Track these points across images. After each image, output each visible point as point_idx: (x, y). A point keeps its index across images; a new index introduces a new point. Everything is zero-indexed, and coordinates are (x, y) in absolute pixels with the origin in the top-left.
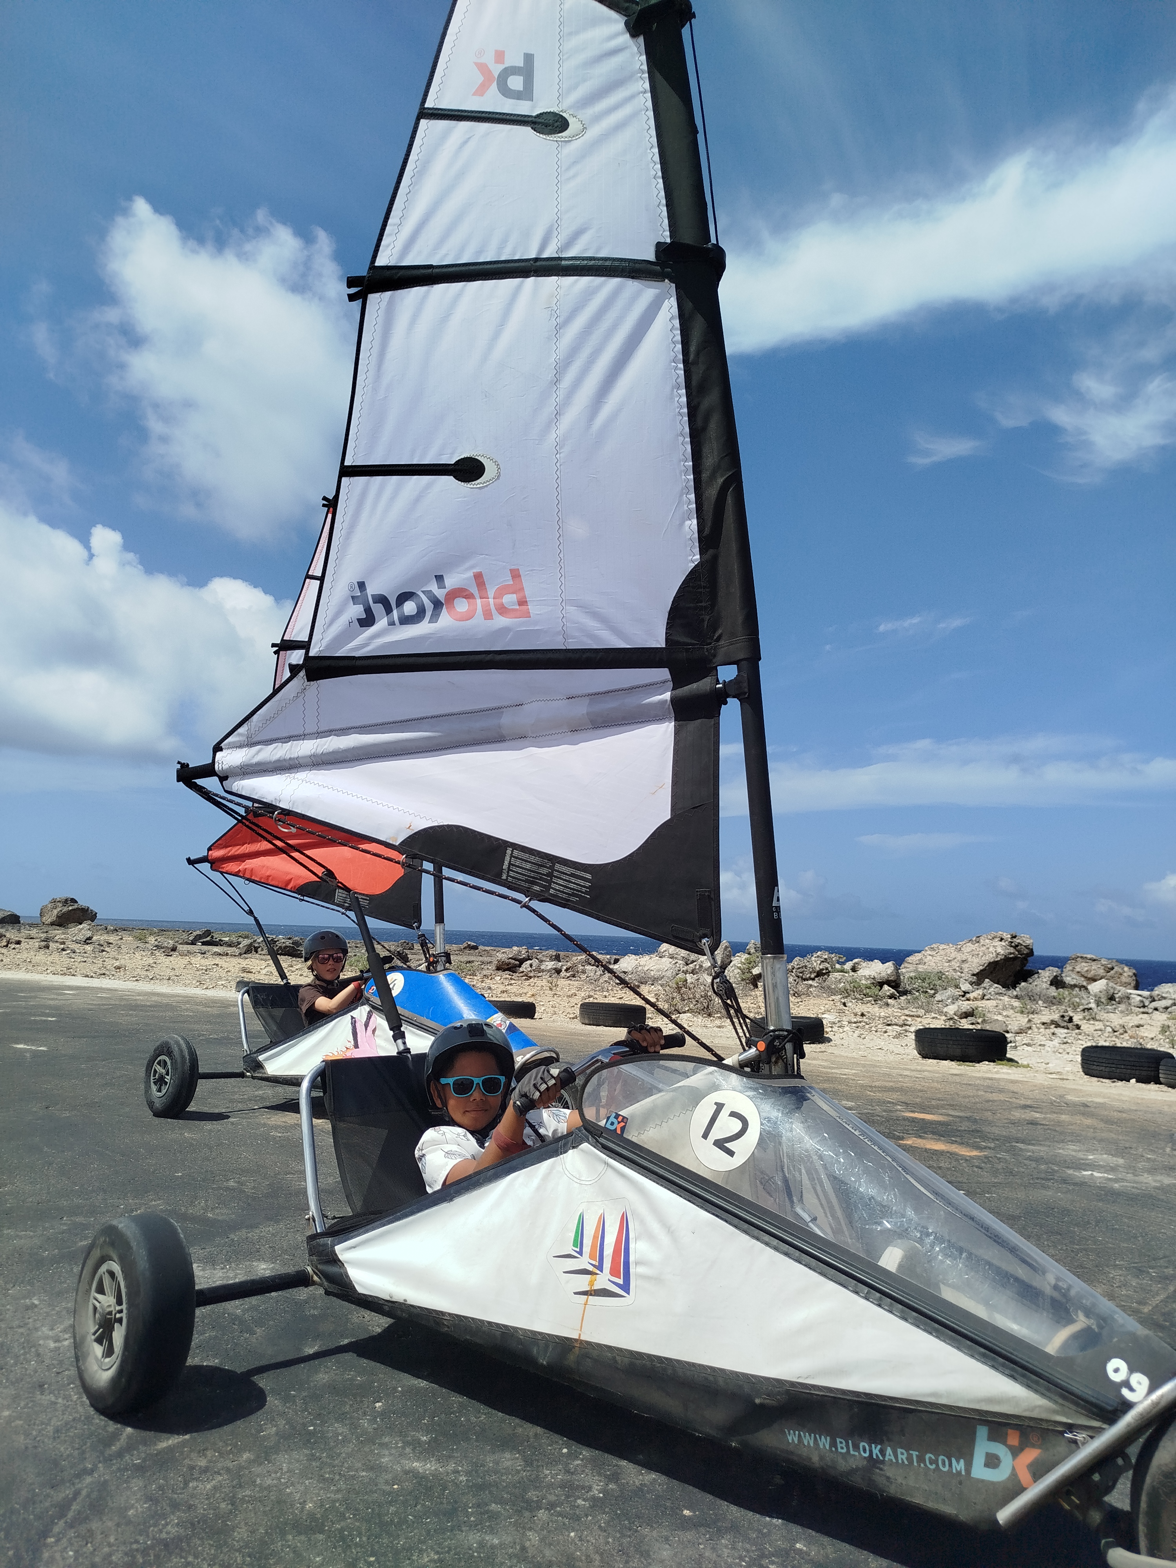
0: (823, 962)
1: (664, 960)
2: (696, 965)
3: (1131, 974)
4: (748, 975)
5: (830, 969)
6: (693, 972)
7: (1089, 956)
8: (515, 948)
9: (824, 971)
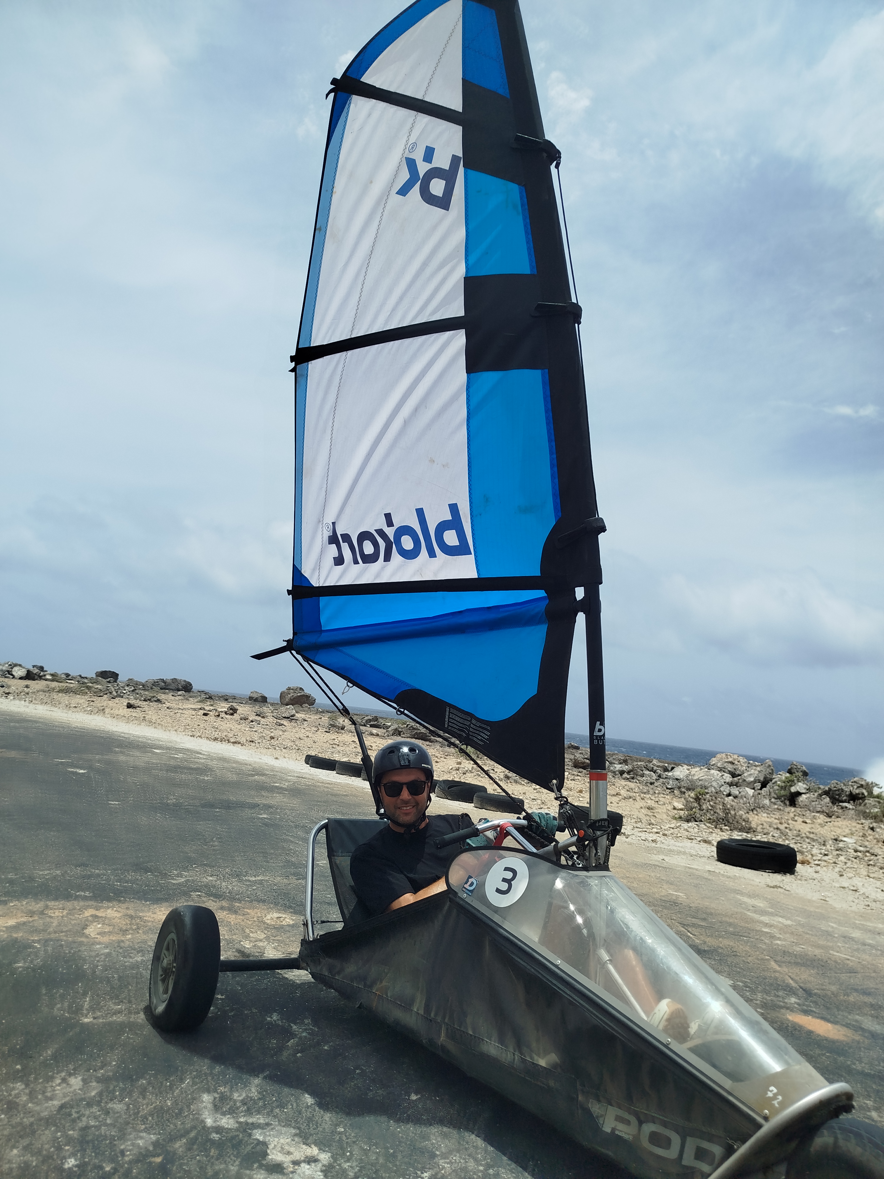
0: (858, 787)
1: (712, 771)
2: (739, 779)
4: (786, 792)
5: (866, 794)
6: (737, 785)
9: (860, 796)
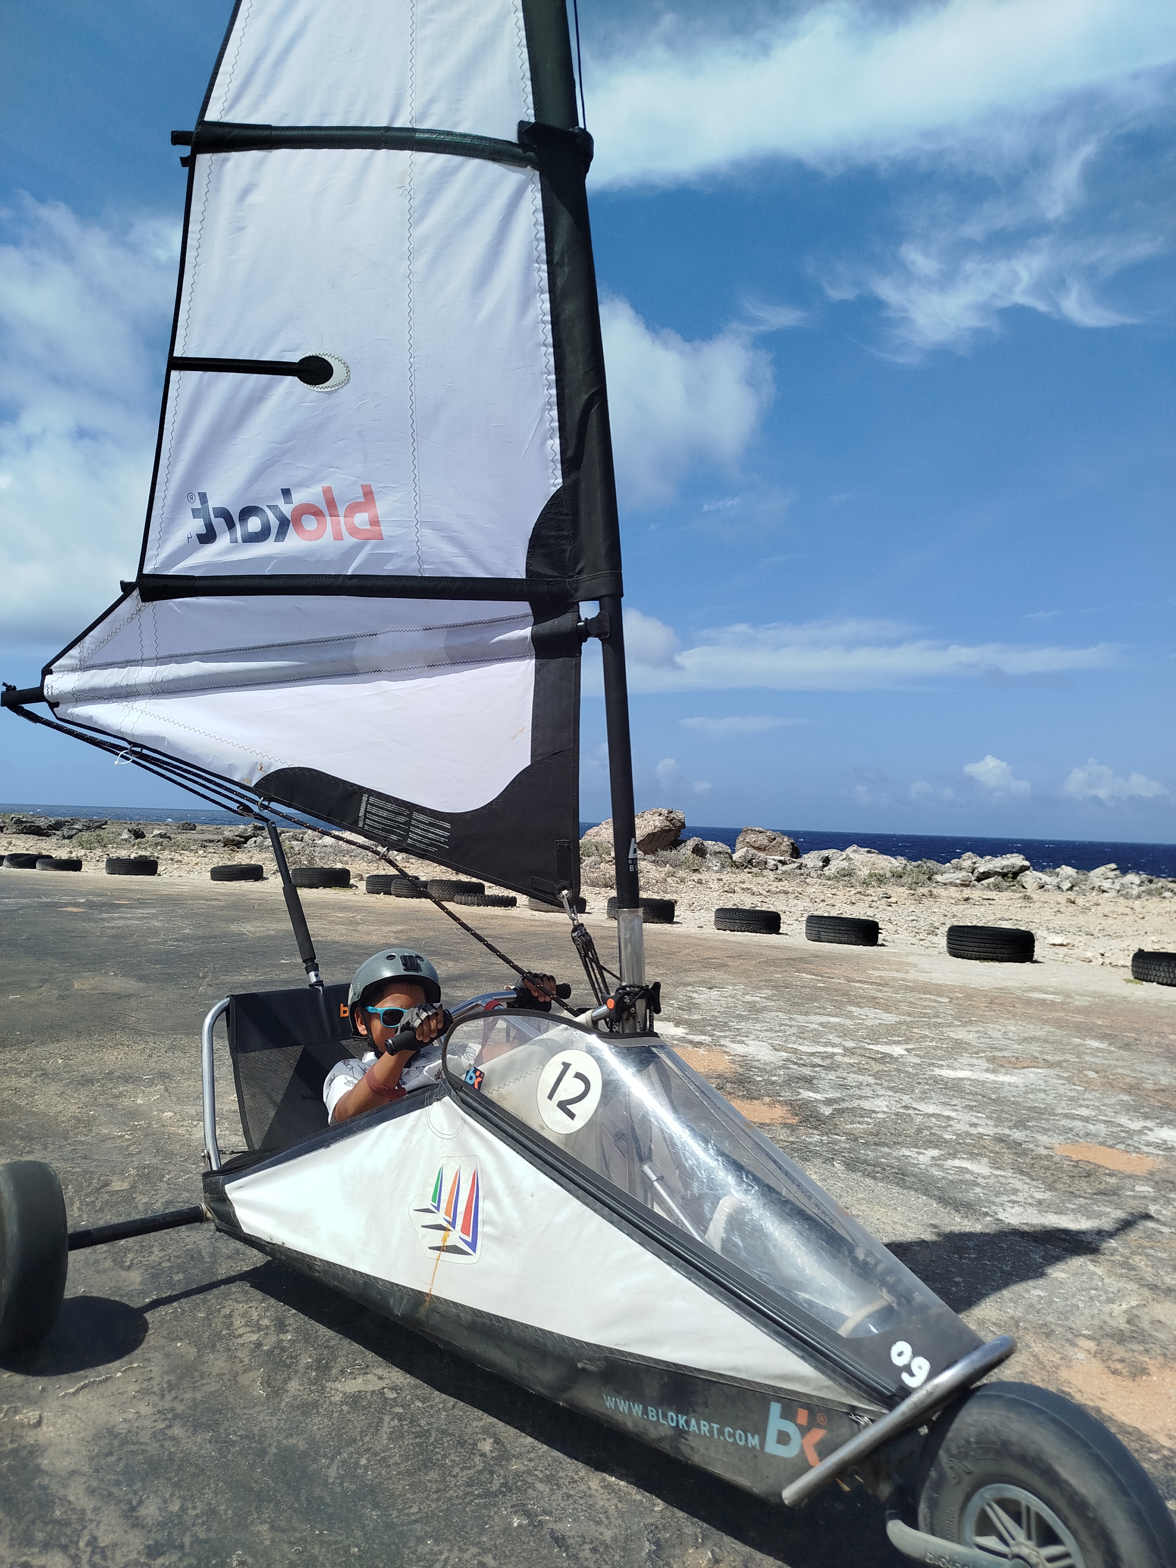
7: (757, 829)
8: (242, 827)
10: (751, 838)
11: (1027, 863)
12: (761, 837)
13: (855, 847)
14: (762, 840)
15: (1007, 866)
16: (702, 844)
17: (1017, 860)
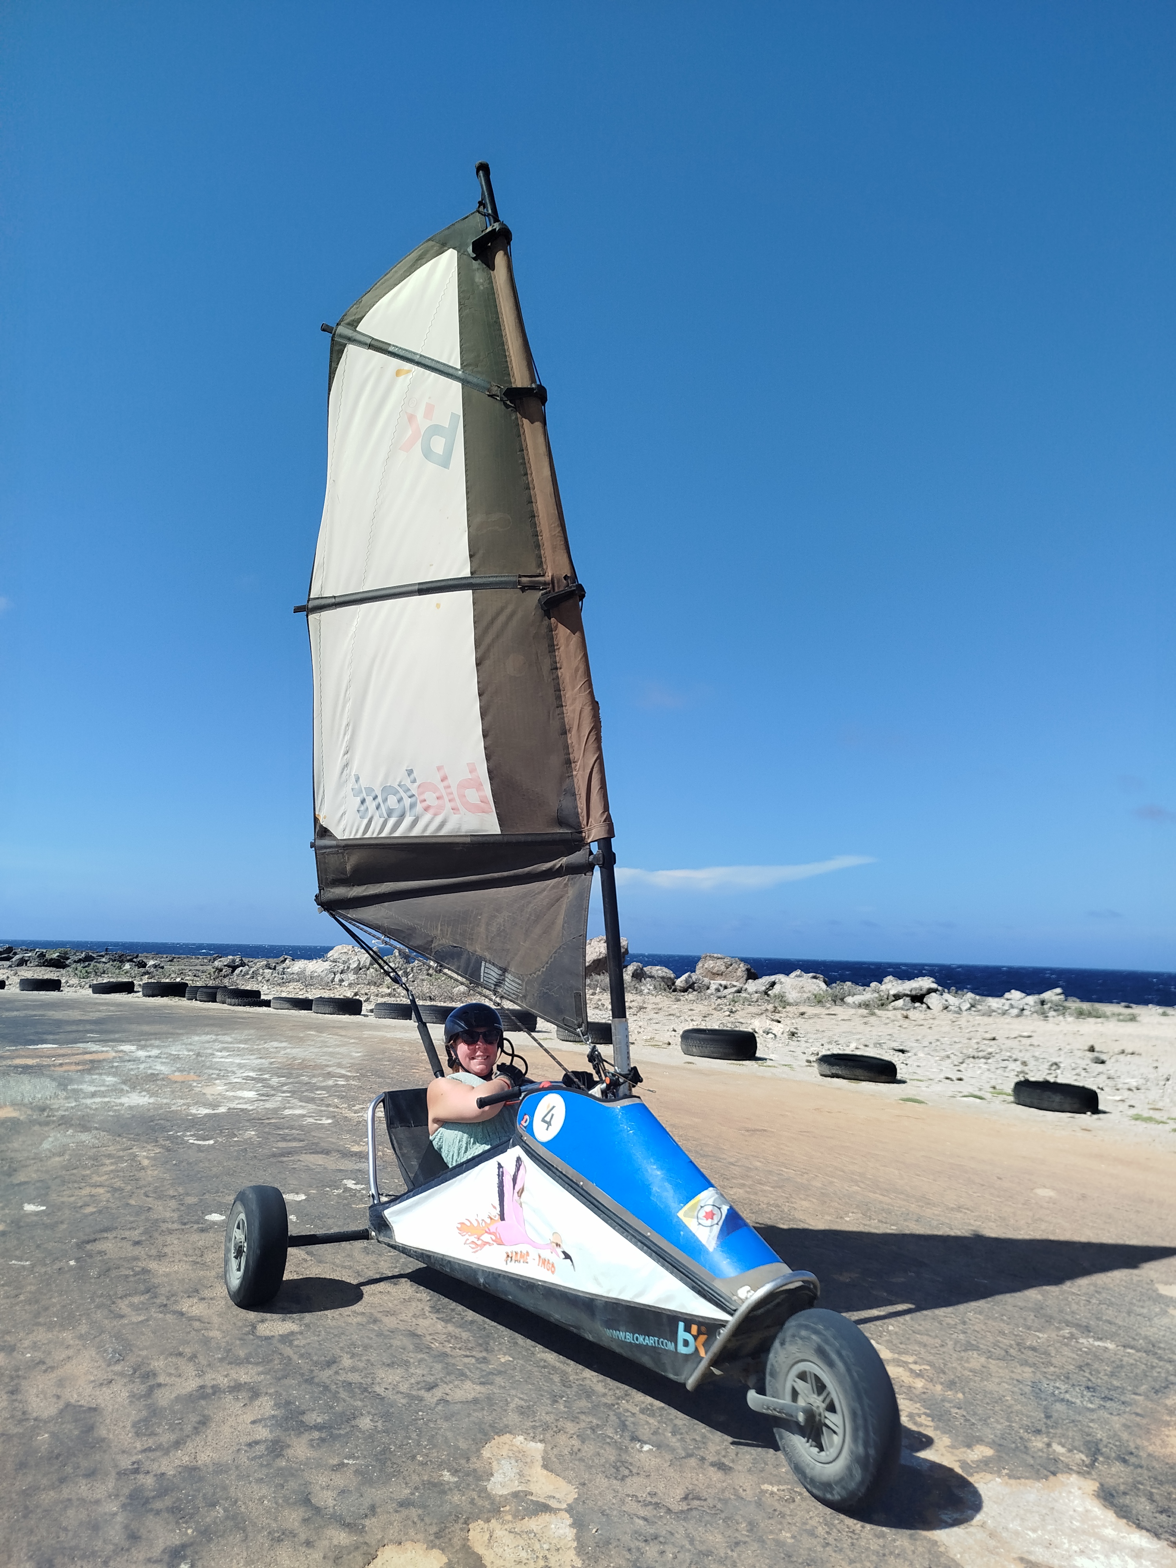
3: (744, 969)
7: (715, 955)
8: (230, 957)
10: (710, 964)
11: (934, 986)
12: (720, 963)
13: (798, 972)
14: (720, 966)
15: (916, 989)
16: (642, 969)
17: (926, 983)
